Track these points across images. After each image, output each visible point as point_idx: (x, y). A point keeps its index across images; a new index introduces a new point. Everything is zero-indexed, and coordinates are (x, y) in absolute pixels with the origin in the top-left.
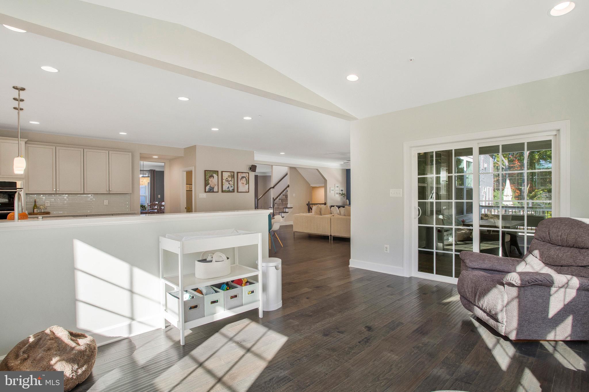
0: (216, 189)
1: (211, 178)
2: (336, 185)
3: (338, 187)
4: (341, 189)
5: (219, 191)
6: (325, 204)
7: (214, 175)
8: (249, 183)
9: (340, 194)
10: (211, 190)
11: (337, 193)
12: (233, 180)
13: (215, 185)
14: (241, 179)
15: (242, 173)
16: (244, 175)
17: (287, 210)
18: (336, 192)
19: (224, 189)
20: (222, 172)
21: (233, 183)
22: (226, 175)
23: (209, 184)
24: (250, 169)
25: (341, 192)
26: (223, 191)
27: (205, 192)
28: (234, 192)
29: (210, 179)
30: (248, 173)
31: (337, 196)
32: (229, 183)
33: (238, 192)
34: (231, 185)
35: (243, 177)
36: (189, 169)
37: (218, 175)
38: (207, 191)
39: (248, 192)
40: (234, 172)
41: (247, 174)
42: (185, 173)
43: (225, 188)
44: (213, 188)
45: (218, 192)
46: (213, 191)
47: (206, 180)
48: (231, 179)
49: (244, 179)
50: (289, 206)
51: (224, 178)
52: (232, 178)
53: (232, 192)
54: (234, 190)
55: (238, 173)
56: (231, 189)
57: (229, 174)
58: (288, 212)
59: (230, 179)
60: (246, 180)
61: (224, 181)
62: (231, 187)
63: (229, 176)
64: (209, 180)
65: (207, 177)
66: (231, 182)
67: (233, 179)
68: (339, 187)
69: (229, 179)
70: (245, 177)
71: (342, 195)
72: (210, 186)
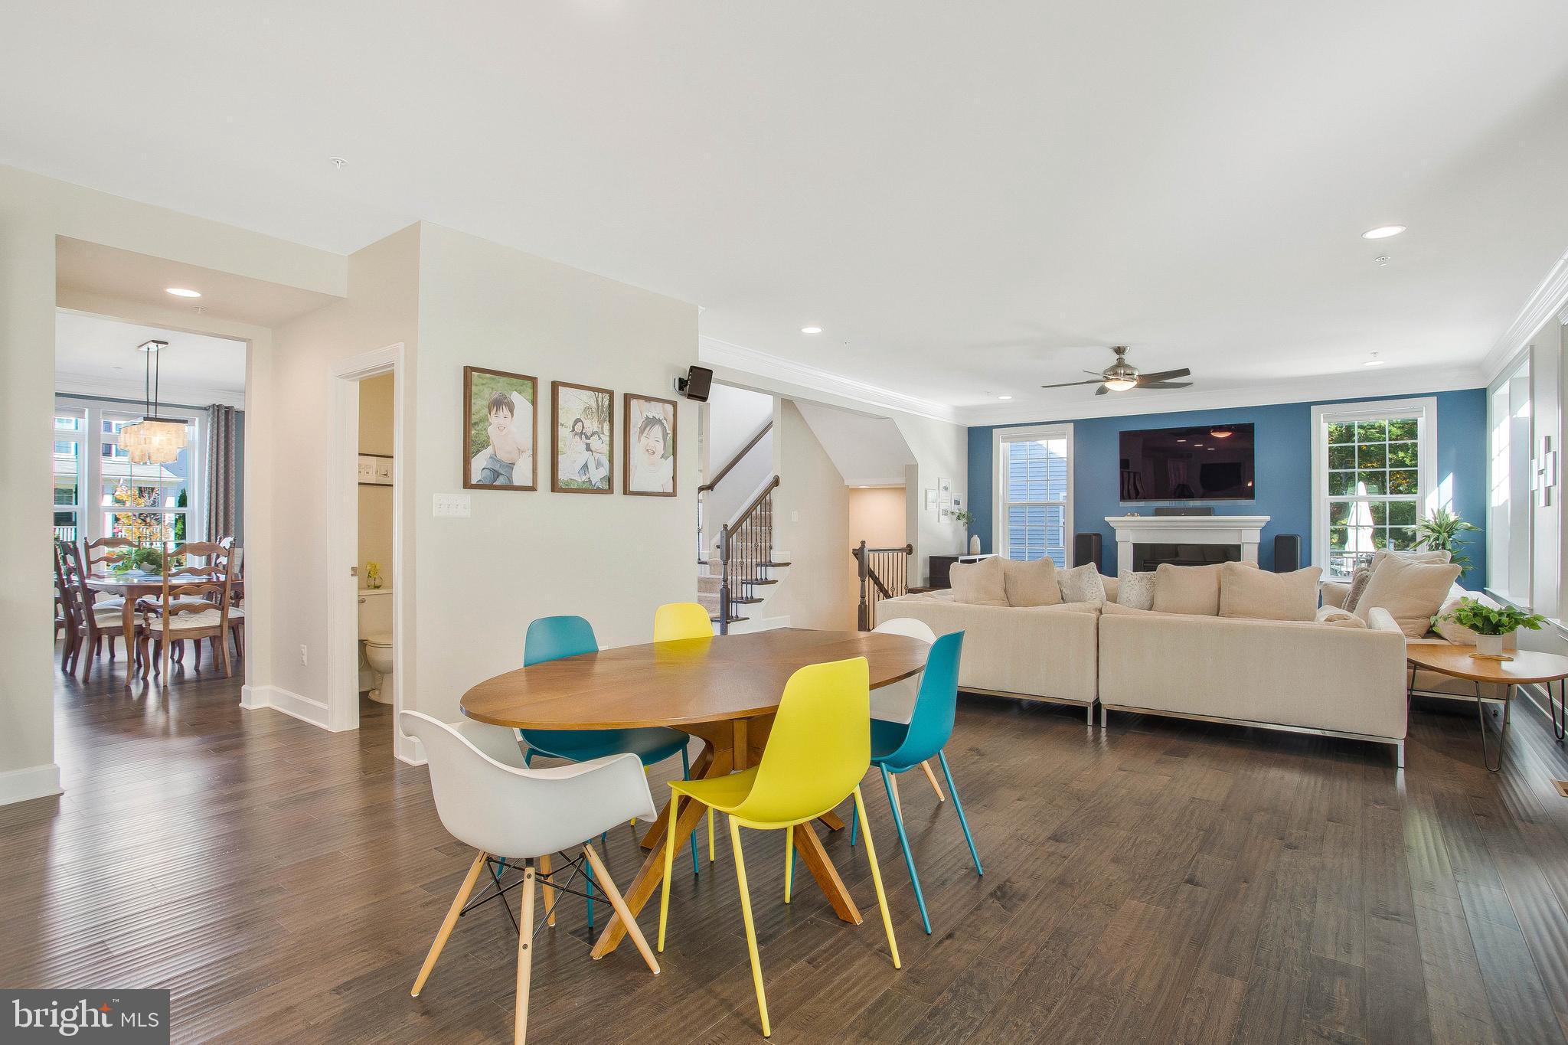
0: (521, 475)
1: (500, 413)
2: (943, 484)
3: (946, 489)
4: (956, 495)
5: (539, 486)
6: (909, 550)
7: (516, 397)
8: (674, 454)
9: (953, 513)
10: (498, 481)
11: (946, 513)
12: (607, 433)
13: (521, 451)
14: (642, 431)
15: (648, 399)
16: (656, 411)
17: (771, 573)
18: (943, 507)
19: (563, 475)
20: (555, 386)
21: (606, 448)
22: (572, 404)
23: (485, 444)
24: (682, 384)
25: (955, 509)
26: (555, 487)
27: (467, 484)
28: (610, 490)
29: (492, 419)
30: (674, 404)
31: (945, 520)
32: (588, 448)
33: (626, 491)
34: (597, 456)
35: (651, 422)
36: (372, 359)
37: (534, 402)
38: (475, 479)
39: (673, 494)
40: (611, 394)
41: (669, 408)
42: (355, 387)
43: (568, 472)
44: (511, 466)
45: (533, 489)
46: (510, 479)
47: (474, 418)
48: (596, 424)
49: (657, 431)
50: (776, 556)
51: (565, 418)
52: (601, 422)
53: (599, 491)
54: (610, 480)
55: (628, 398)
56: (597, 476)
57: (588, 398)
58: (774, 582)
59: (591, 425)
60: (665, 435)
61: (564, 432)
62: (599, 465)
63: (587, 409)
64: (485, 419)
65: (479, 404)
66: (595, 442)
67: (606, 426)
68: (951, 489)
69: (587, 423)
70: (659, 421)
71: (959, 518)
72: (493, 458)
